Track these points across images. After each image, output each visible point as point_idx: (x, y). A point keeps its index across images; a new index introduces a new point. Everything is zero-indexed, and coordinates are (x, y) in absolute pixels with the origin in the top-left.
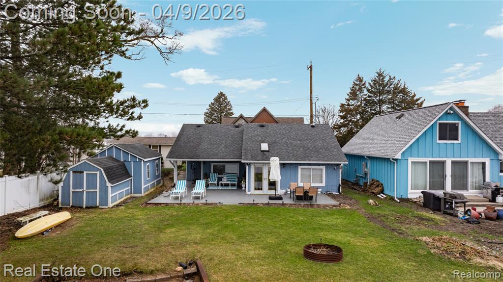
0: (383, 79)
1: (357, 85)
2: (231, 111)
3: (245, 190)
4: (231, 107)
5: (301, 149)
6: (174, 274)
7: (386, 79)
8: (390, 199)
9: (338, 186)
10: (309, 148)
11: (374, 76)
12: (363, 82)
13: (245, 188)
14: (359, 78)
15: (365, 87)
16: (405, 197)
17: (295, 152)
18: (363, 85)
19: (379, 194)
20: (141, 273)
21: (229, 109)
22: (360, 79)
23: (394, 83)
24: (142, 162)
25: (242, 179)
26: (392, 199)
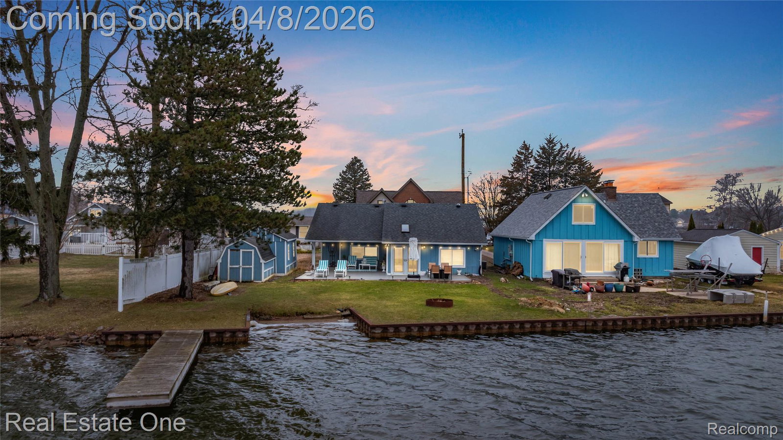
0: (553, 146)
1: (521, 153)
2: (368, 182)
3: (385, 272)
4: (369, 176)
5: (443, 231)
6: (335, 315)
7: (558, 147)
8: (527, 279)
9: (478, 268)
10: (450, 230)
11: (544, 143)
12: (530, 151)
13: (385, 270)
14: (525, 145)
15: (532, 156)
16: (540, 277)
17: (436, 234)
18: (529, 154)
19: (519, 276)
20: (312, 313)
21: (365, 179)
22: (526, 147)
23: (567, 152)
24: (286, 242)
25: (382, 262)
26: (528, 279)
